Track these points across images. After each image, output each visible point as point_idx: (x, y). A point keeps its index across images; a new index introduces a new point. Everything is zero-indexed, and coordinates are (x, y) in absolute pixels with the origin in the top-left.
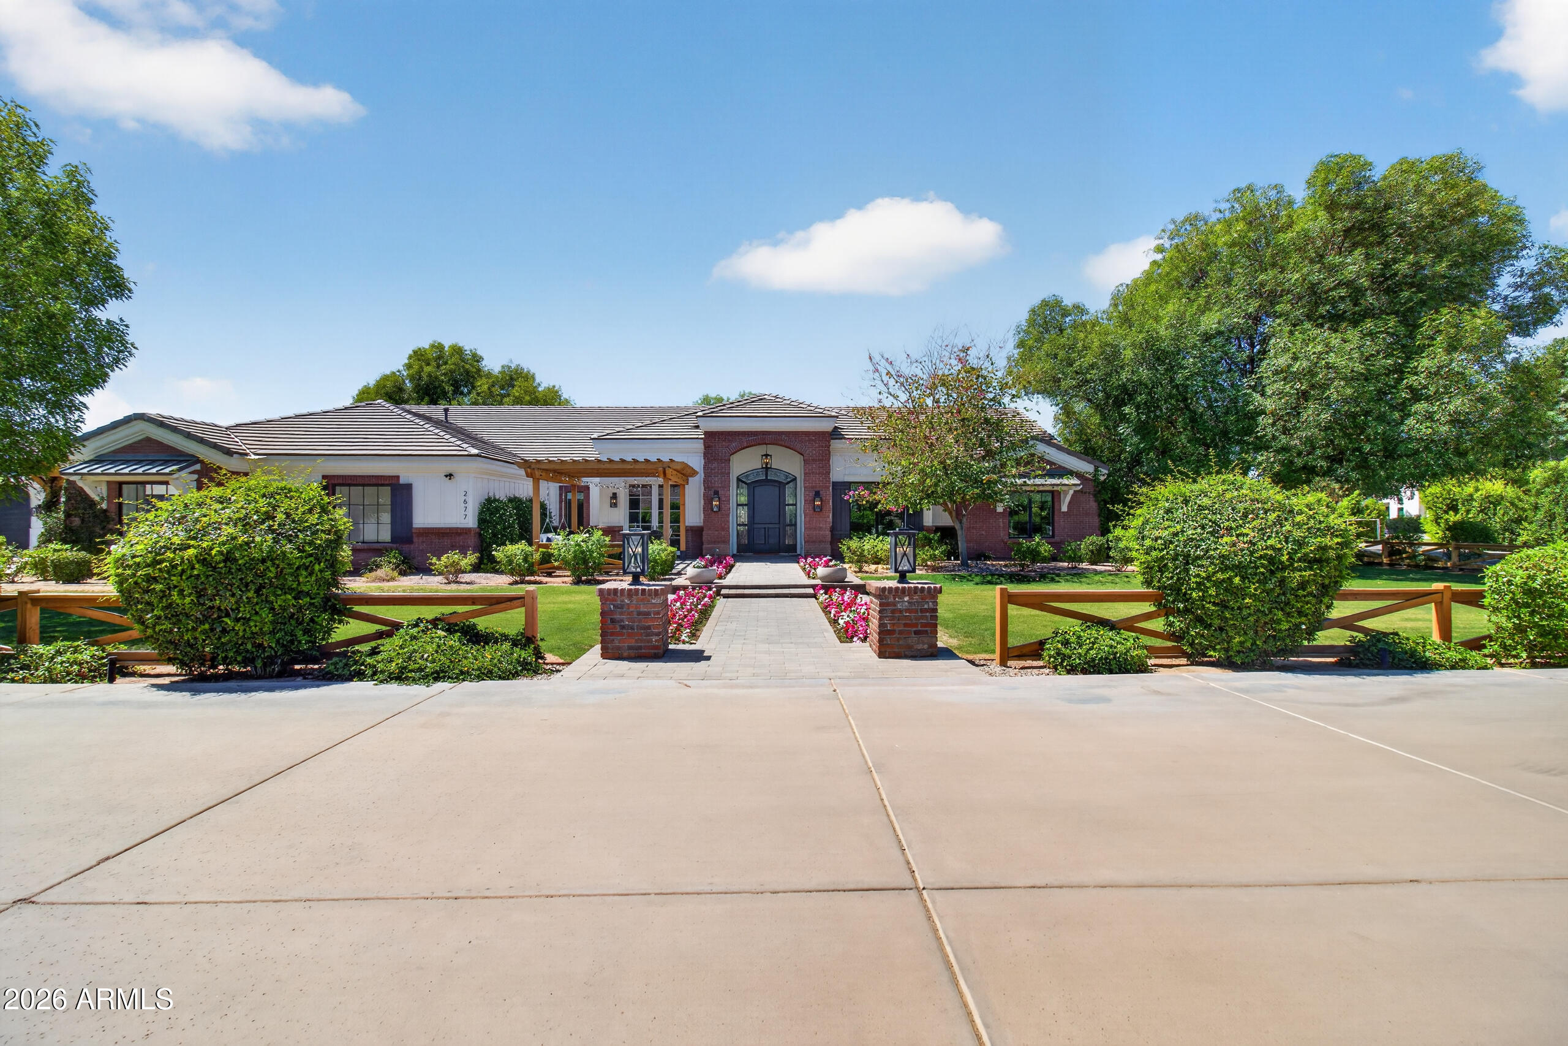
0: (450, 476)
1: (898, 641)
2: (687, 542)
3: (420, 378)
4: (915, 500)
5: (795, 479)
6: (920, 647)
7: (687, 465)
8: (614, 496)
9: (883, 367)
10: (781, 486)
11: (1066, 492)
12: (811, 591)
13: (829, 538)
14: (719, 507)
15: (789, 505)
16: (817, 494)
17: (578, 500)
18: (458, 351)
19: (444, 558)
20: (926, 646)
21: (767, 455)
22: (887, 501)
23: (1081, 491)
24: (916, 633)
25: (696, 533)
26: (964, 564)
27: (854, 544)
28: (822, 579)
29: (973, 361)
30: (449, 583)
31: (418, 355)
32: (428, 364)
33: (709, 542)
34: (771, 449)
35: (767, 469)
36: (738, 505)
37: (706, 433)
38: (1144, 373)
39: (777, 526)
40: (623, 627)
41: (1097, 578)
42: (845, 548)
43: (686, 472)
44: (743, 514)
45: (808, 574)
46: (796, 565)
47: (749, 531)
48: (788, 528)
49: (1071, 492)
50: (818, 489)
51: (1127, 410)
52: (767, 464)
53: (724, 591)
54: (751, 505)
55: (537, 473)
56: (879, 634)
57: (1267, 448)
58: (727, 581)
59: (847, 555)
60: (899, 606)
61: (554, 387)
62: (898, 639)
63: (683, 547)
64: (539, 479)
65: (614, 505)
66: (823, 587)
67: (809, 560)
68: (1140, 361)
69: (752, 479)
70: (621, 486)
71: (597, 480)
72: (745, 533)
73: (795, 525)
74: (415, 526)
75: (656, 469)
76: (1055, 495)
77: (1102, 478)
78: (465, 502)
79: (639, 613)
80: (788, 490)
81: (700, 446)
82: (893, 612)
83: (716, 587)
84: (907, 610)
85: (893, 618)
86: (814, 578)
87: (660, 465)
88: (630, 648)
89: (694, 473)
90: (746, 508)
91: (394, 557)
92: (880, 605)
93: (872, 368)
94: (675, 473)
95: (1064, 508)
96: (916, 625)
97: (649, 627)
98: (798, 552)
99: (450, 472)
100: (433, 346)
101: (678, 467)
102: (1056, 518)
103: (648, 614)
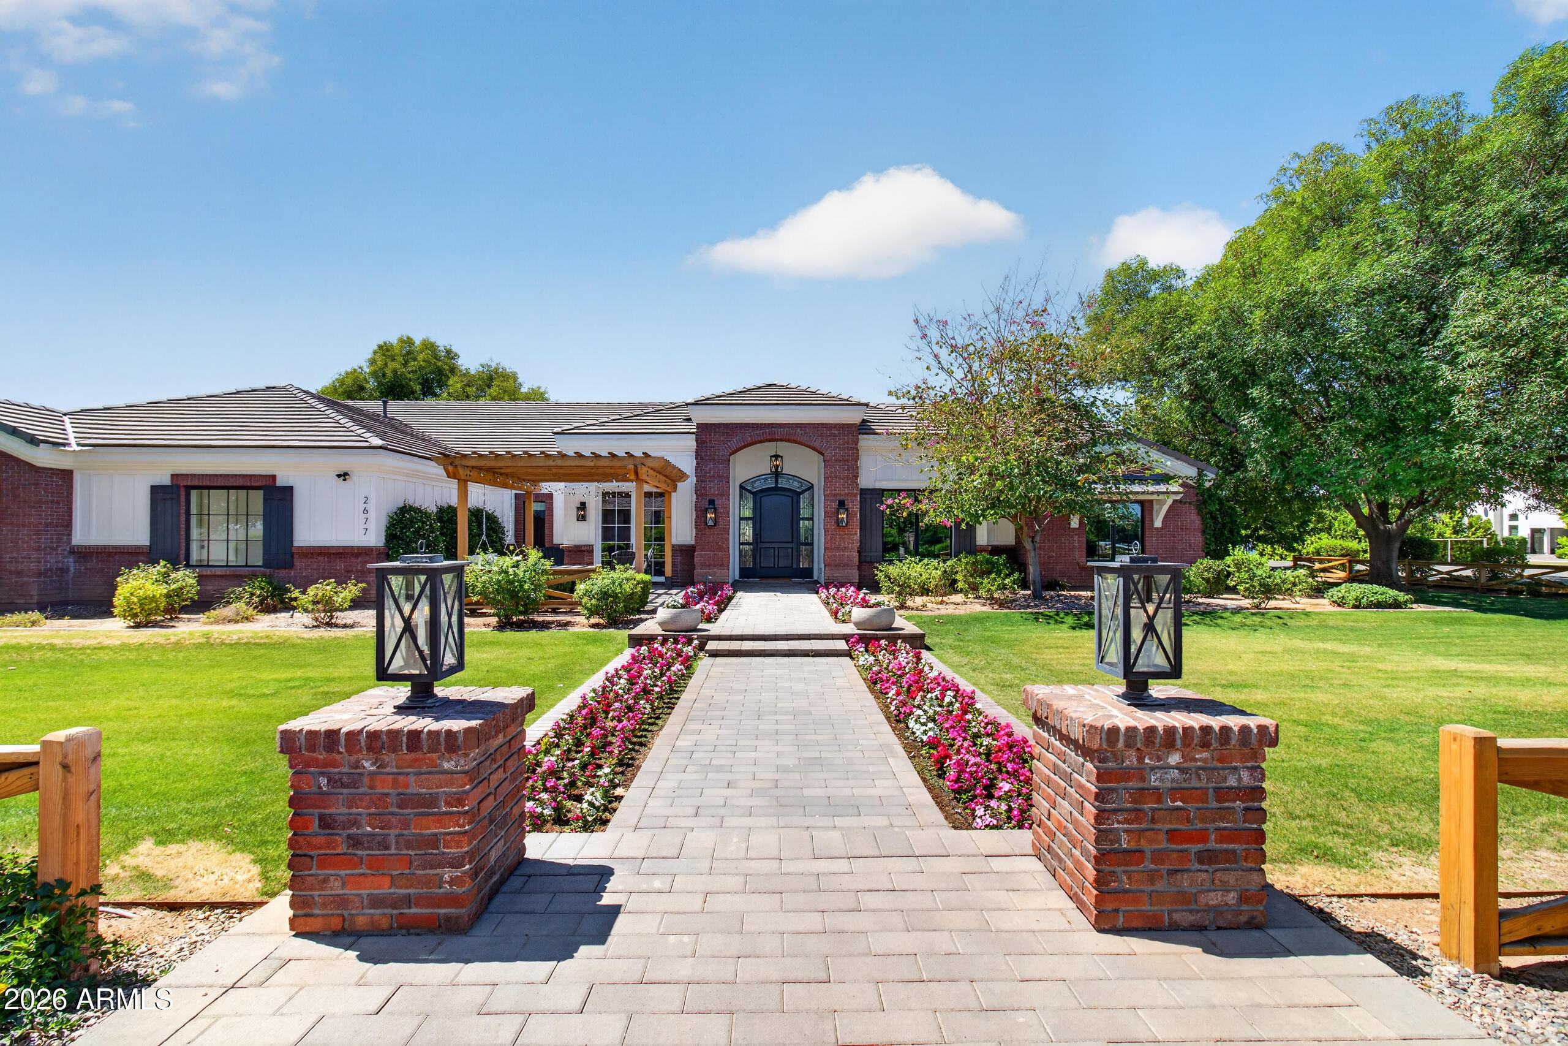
0: (344, 476)
1: (1152, 881)
2: (673, 564)
3: (384, 375)
4: (976, 511)
5: (811, 487)
6: (1214, 899)
7: (668, 462)
8: (583, 506)
9: (934, 334)
10: (795, 496)
11: (1161, 503)
12: (842, 645)
13: (856, 560)
14: (715, 521)
15: (804, 519)
16: (842, 504)
17: (536, 511)
18: (429, 346)
19: (311, 591)
20: (1232, 898)
21: (776, 457)
22: (934, 514)
23: (1180, 501)
24: (1206, 857)
25: (685, 552)
26: (1036, 596)
27: (894, 570)
28: (857, 624)
29: (1052, 328)
30: (318, 627)
31: (384, 350)
32: (393, 360)
33: (703, 566)
34: (783, 448)
35: (777, 474)
36: (741, 519)
37: (699, 425)
38: (1283, 341)
39: (790, 545)
40: (355, 842)
41: (1238, 618)
42: (880, 576)
43: (671, 475)
44: (748, 533)
45: (835, 614)
46: (814, 597)
47: (754, 551)
48: (803, 548)
49: (1169, 502)
50: (842, 498)
51: (1254, 392)
52: (777, 467)
53: (711, 645)
54: (757, 520)
55: (462, 472)
56: (1098, 861)
57: (1470, 440)
58: (714, 629)
59: (885, 584)
60: (1154, 780)
61: (539, 388)
62: (1152, 877)
63: (668, 570)
64: (466, 481)
65: (582, 518)
66: (862, 639)
67: (833, 590)
68: (1274, 324)
69: (758, 486)
70: (591, 492)
71: (562, 485)
72: (750, 553)
73: (812, 544)
74: (296, 544)
75: (625, 467)
76: (1146, 506)
77: (1207, 485)
78: (366, 511)
79: (404, 801)
80: (804, 500)
81: (691, 443)
82: (1140, 795)
83: (699, 638)
84: (1175, 792)
85: (1137, 814)
86: (844, 622)
87: (631, 461)
88: (376, 902)
89: (682, 476)
90: (750, 522)
91: (257, 589)
92: (1099, 778)
93: (919, 335)
94: (651, 472)
95: (1158, 523)
96: (1203, 837)
97: (433, 842)
98: (815, 578)
99: (345, 470)
100: (401, 340)
101: (655, 465)
102: (1147, 534)
103: (431, 801)
